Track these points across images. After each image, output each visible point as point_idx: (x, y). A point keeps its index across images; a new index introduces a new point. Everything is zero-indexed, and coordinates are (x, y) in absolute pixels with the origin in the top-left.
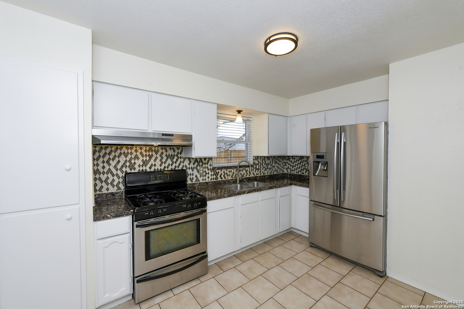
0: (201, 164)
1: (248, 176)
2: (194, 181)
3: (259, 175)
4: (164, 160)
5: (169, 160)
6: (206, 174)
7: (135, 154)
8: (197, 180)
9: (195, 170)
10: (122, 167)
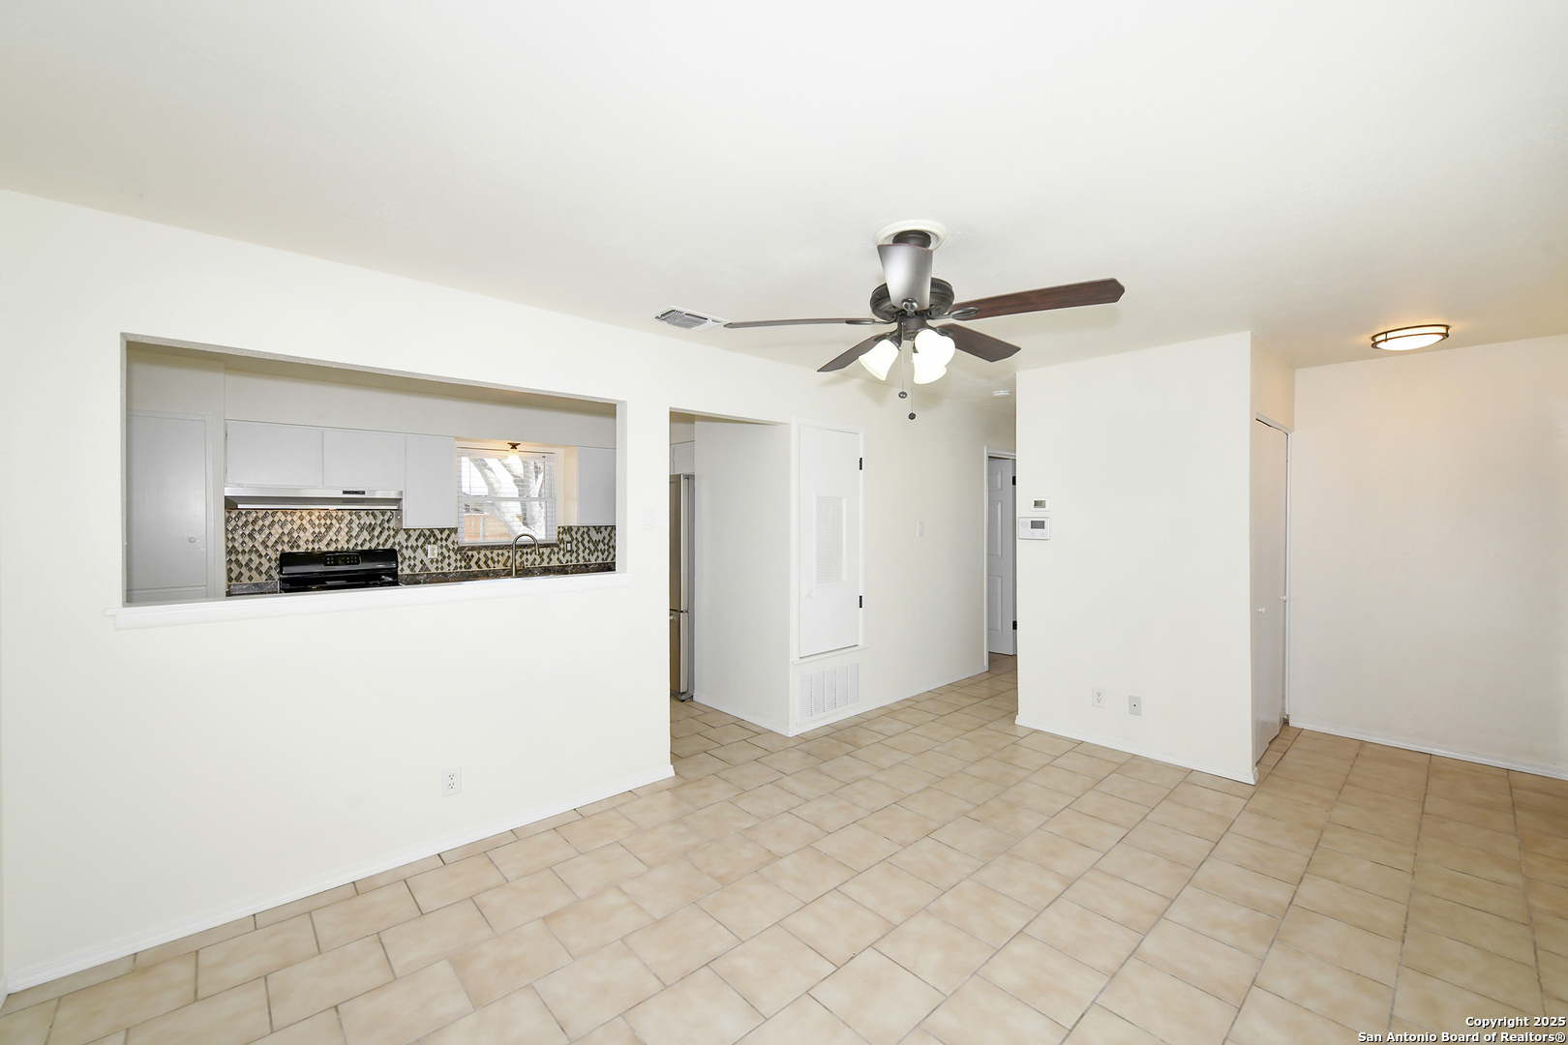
0: (432, 540)
1: (545, 564)
2: (417, 570)
3: (574, 563)
4: (354, 534)
5: (365, 533)
6: (444, 557)
7: (299, 522)
8: (424, 567)
9: (420, 550)
10: (276, 542)
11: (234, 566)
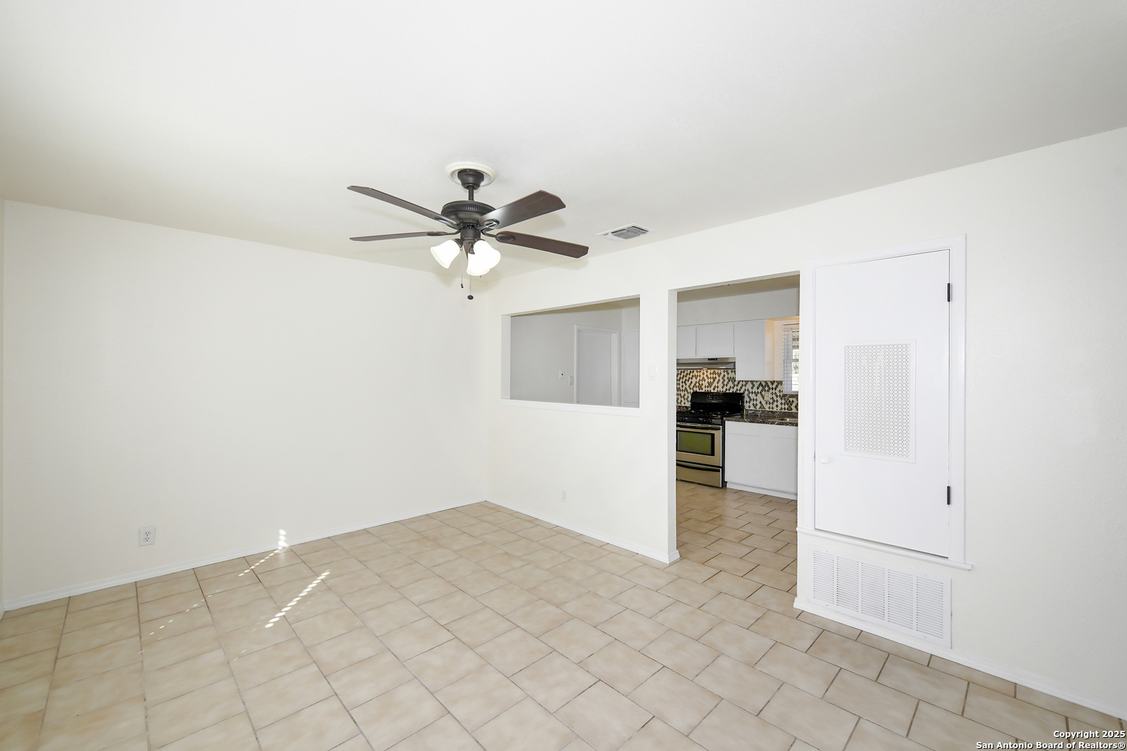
0: (767, 389)
2: (758, 407)
4: (725, 383)
5: (731, 383)
6: (774, 401)
7: (702, 376)
8: (762, 406)
9: (759, 395)
10: (694, 387)
11: (679, 397)
